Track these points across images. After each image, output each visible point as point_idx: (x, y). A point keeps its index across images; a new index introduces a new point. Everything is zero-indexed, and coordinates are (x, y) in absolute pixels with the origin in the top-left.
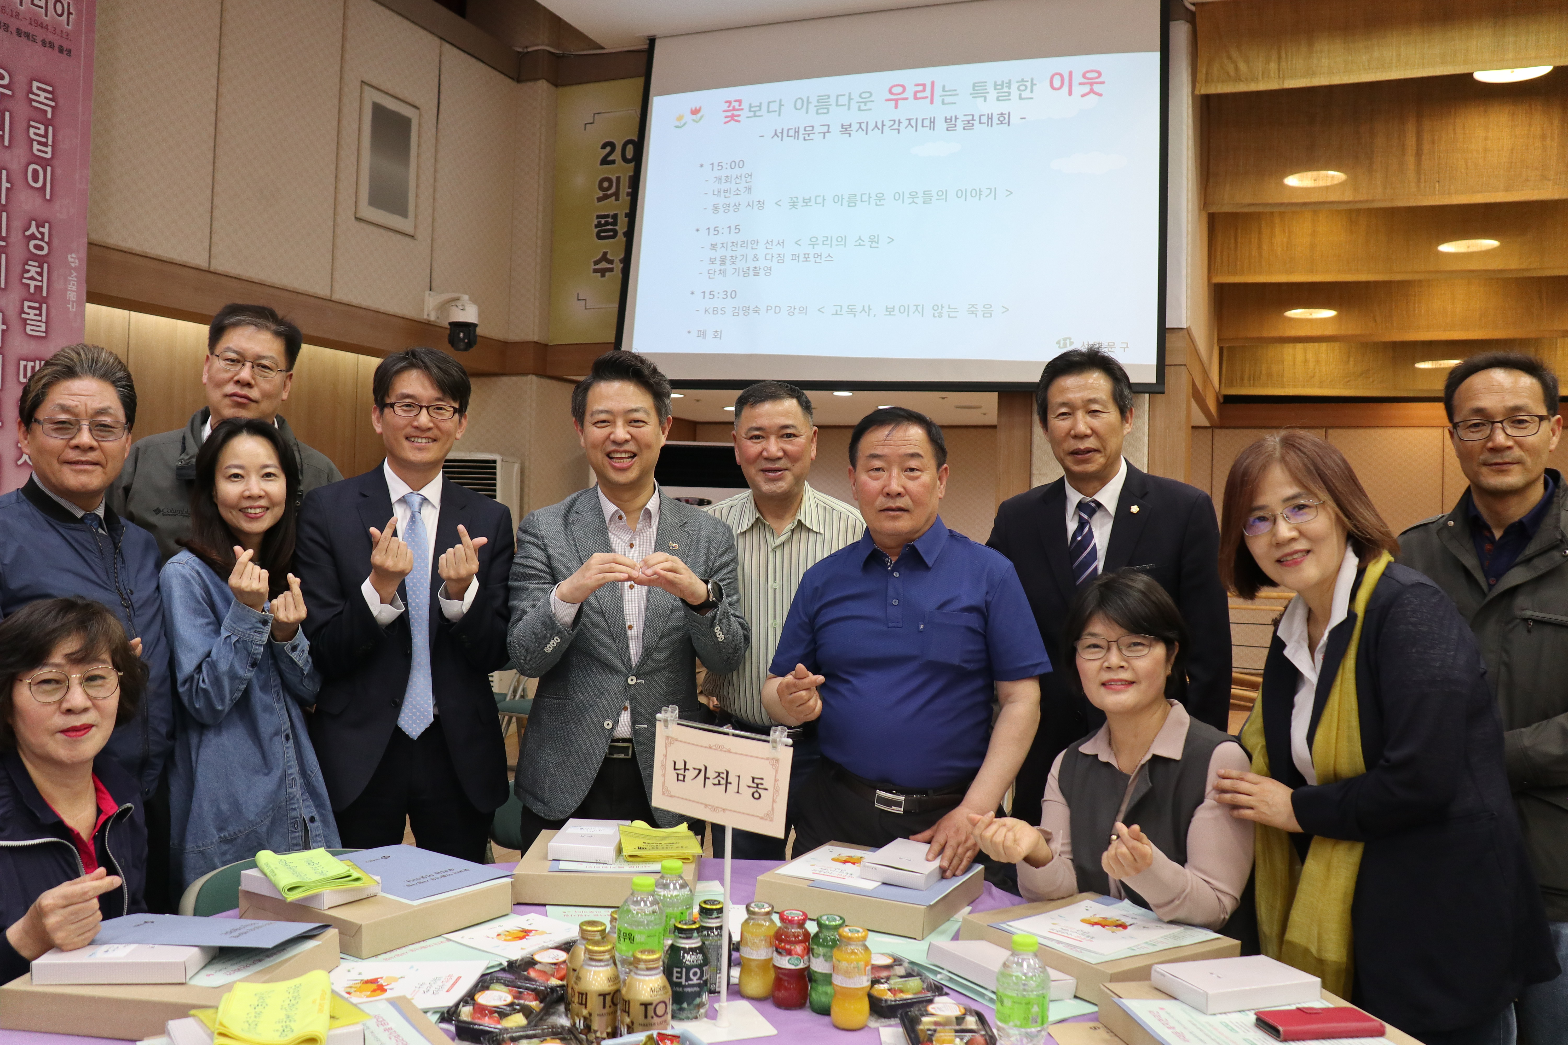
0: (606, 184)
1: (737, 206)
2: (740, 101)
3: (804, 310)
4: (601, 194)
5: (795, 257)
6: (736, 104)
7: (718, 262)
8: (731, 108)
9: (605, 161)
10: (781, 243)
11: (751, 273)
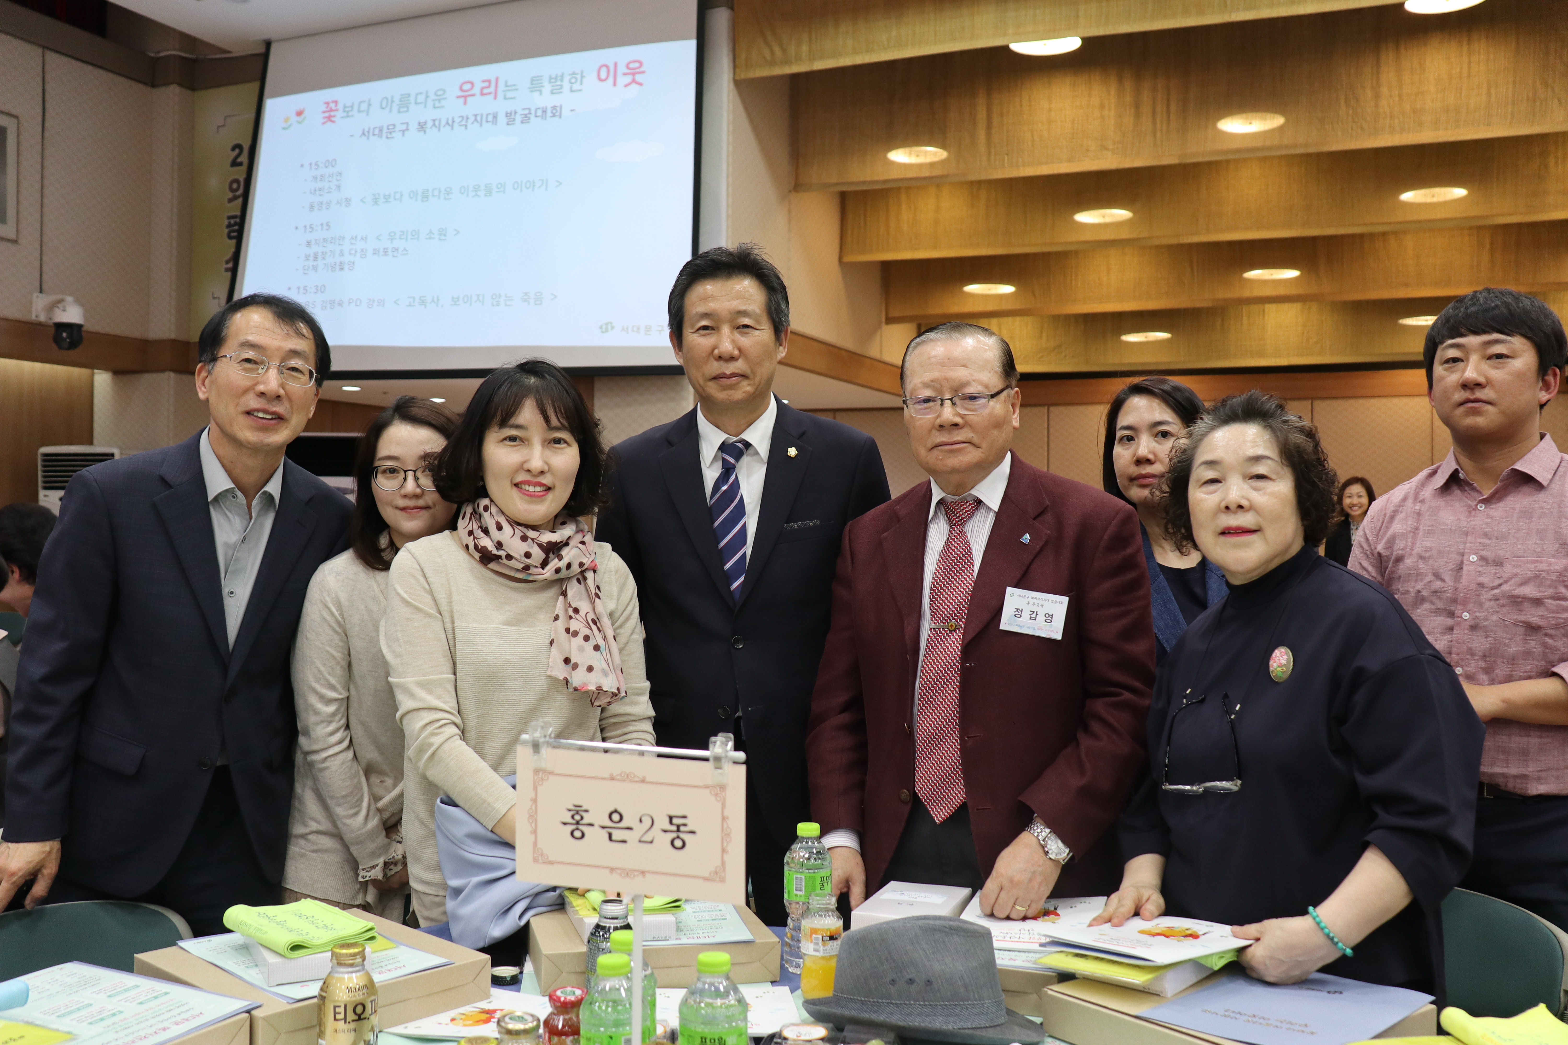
0: (235, 186)
1: (329, 203)
2: (336, 103)
3: (381, 303)
4: (230, 195)
5: (376, 252)
6: (333, 106)
7: (311, 258)
8: (329, 109)
9: (235, 163)
10: (364, 239)
11: (338, 268)
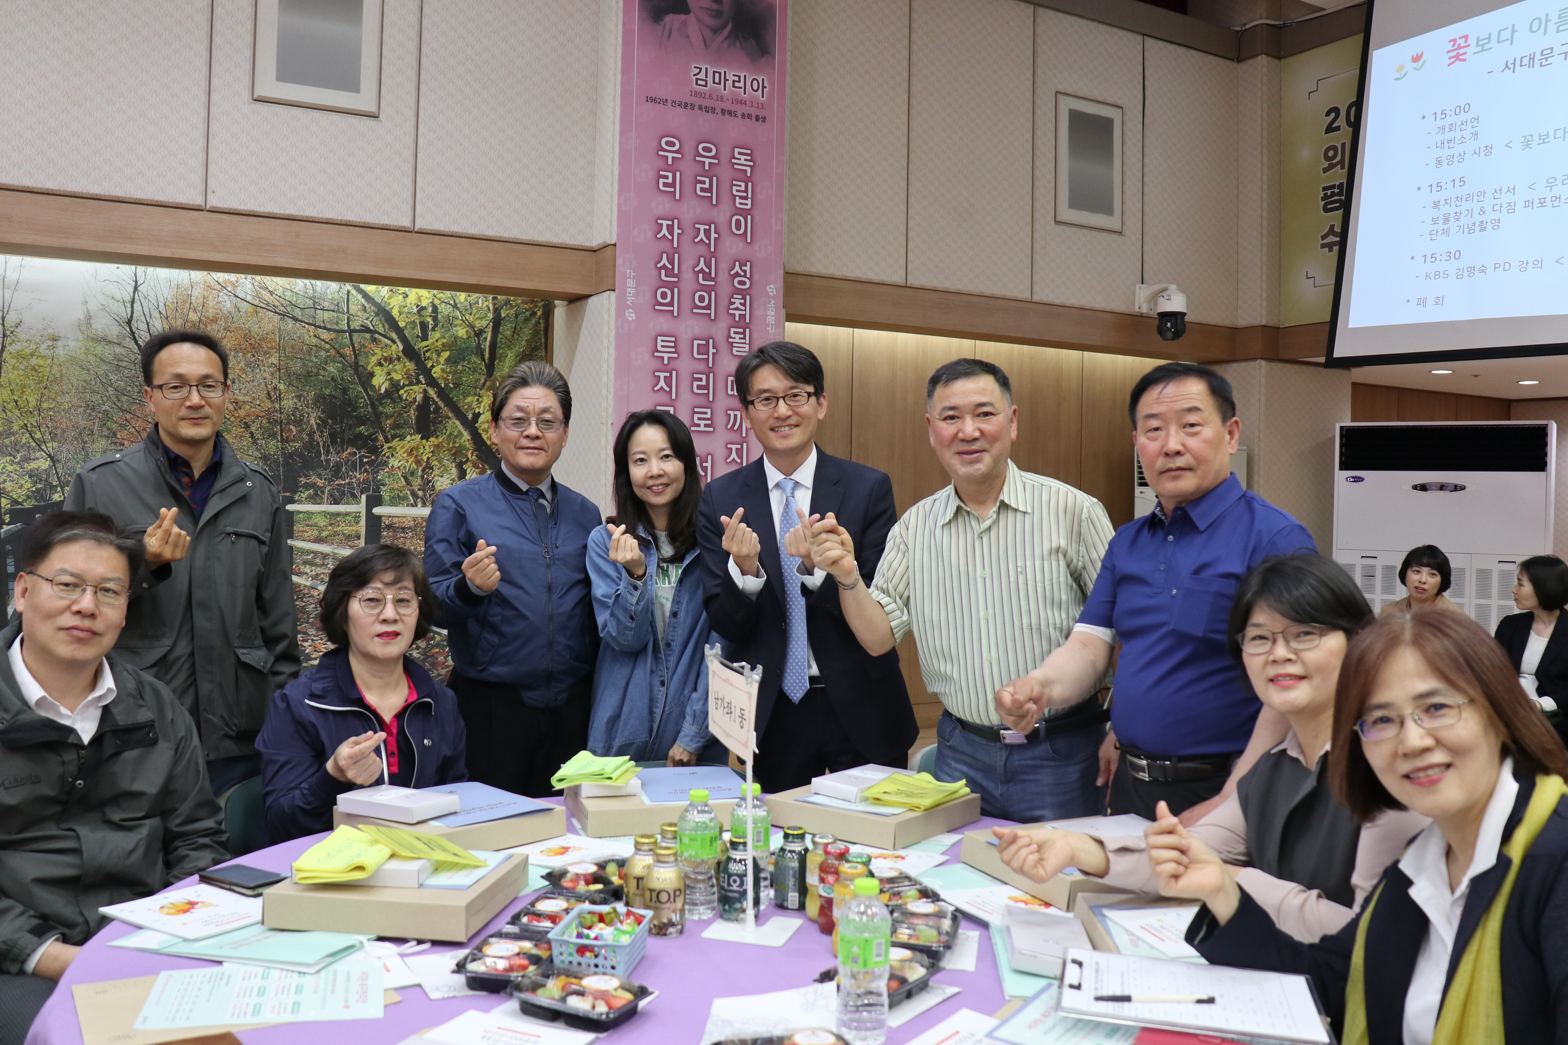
0: (1331, 153)
1: (1462, 157)
2: (1466, 37)
3: (1539, 264)
4: (1326, 164)
5: (1528, 204)
6: (1462, 42)
7: (1441, 221)
8: (1456, 47)
9: (1330, 129)
10: (1512, 190)
11: (1477, 229)
